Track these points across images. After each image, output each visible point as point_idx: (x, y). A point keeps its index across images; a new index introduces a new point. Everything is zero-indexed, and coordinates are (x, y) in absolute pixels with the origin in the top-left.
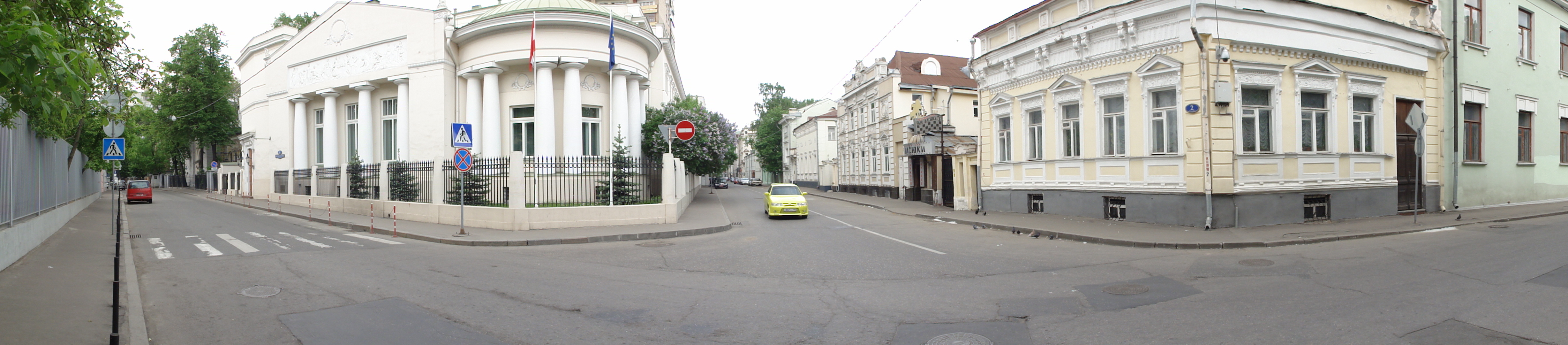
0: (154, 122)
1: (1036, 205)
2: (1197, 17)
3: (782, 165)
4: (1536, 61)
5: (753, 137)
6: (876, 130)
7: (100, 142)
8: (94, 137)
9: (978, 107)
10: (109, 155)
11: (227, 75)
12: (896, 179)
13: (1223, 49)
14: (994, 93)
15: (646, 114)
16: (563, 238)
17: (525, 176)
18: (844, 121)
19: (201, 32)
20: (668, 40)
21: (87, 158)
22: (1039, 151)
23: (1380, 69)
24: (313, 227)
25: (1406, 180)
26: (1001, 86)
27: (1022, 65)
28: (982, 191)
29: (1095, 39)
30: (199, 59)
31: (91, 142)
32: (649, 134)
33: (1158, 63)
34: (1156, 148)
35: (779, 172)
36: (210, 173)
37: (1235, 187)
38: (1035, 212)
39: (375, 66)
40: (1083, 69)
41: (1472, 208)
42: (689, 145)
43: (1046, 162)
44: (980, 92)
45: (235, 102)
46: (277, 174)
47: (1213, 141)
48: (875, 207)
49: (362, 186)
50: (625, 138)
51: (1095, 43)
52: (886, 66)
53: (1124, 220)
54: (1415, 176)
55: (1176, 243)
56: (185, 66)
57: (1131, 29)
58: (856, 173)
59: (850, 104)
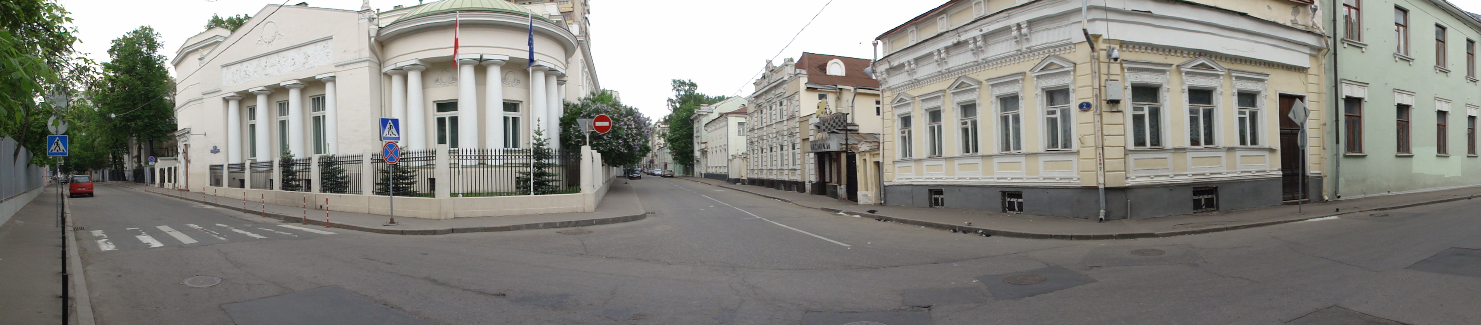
0: (94, 119)
1: (936, 200)
2: (1088, 18)
3: (693, 158)
4: (1412, 57)
5: (665, 131)
6: (784, 127)
7: (44, 138)
8: (38, 134)
9: (880, 106)
10: (53, 151)
11: (163, 74)
12: (803, 174)
13: (1113, 49)
14: (895, 93)
15: (564, 108)
16: (486, 226)
17: (450, 167)
18: (754, 118)
19: (138, 34)
20: (584, 37)
21: (32, 154)
22: (938, 148)
23: (1262, 66)
24: (249, 219)
25: (1290, 172)
26: (902, 86)
27: (922, 66)
28: (885, 186)
29: (991, 41)
30: (136, 59)
31: (35, 139)
32: (567, 127)
33: (1052, 63)
34: (1051, 144)
35: (690, 164)
36: (148, 167)
37: (1126, 181)
38: (936, 206)
39: (305, 66)
40: (979, 70)
41: (1354, 197)
42: (605, 138)
43: (946, 158)
44: (883, 92)
45: (170, 100)
46: (212, 168)
47: (1105, 137)
48: (782, 200)
49: (295, 180)
50: (544, 130)
51: (990, 45)
52: (794, 67)
53: (1022, 213)
54: (1299, 168)
55: (1071, 234)
56: (123, 66)
57: (1024, 31)
58: (764, 168)
59: (759, 101)
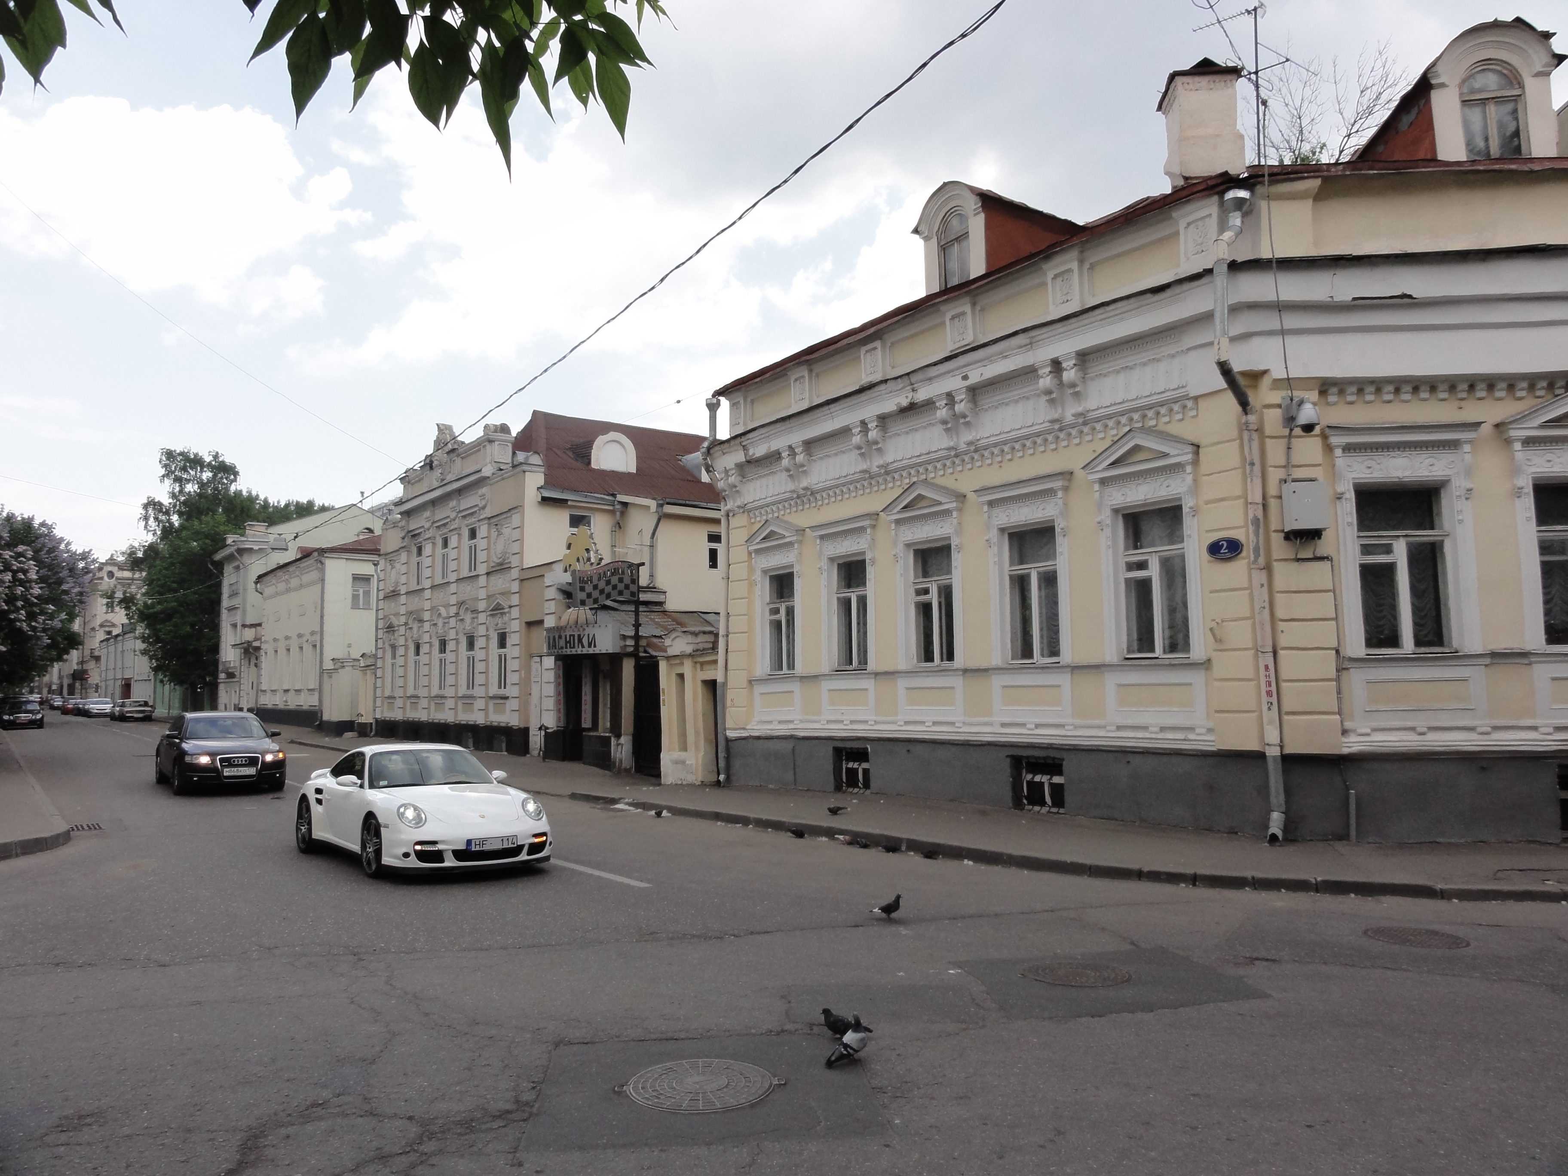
1: (852, 773)
3: (217, 666)
6: (480, 591)
9: (720, 548)
12: (524, 709)
13: (1301, 403)
14: (758, 519)
18: (398, 566)
22: (859, 650)
26: (773, 504)
27: (821, 458)
28: (728, 740)
29: (987, 401)
33: (1137, 449)
34: (1136, 643)
37: (1346, 740)
38: (850, 790)
40: (960, 468)
43: (877, 674)
44: (727, 515)
47: (1281, 626)
51: (986, 410)
52: (510, 445)
53: (1062, 811)
55: (1192, 872)
57: (1069, 375)
58: (422, 692)
59: (415, 524)
